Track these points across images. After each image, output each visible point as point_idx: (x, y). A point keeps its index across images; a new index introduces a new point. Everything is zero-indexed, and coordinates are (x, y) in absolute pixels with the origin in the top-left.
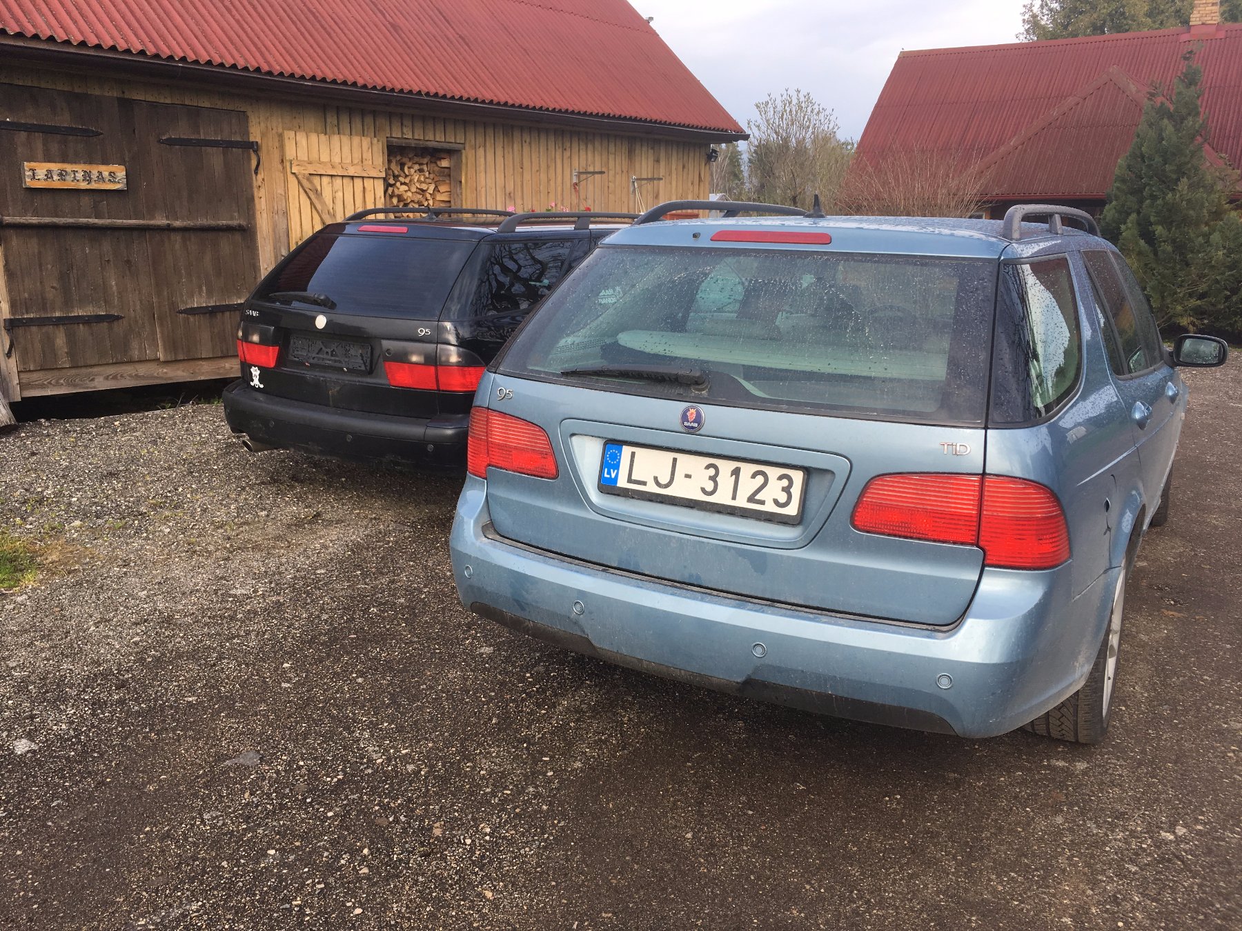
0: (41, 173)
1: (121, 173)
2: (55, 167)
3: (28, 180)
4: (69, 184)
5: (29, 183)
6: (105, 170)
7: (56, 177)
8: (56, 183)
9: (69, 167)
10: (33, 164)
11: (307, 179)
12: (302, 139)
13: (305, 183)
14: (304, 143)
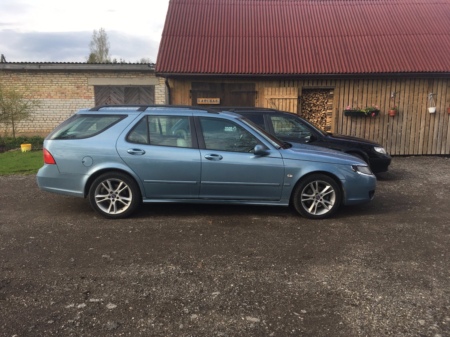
0: (201, 101)
1: (218, 100)
2: (204, 99)
3: (198, 102)
4: (206, 103)
5: (198, 103)
6: (215, 99)
7: (204, 101)
8: (204, 103)
9: (207, 99)
10: (199, 99)
11: (270, 100)
12: (270, 89)
13: (269, 101)
14: (271, 90)
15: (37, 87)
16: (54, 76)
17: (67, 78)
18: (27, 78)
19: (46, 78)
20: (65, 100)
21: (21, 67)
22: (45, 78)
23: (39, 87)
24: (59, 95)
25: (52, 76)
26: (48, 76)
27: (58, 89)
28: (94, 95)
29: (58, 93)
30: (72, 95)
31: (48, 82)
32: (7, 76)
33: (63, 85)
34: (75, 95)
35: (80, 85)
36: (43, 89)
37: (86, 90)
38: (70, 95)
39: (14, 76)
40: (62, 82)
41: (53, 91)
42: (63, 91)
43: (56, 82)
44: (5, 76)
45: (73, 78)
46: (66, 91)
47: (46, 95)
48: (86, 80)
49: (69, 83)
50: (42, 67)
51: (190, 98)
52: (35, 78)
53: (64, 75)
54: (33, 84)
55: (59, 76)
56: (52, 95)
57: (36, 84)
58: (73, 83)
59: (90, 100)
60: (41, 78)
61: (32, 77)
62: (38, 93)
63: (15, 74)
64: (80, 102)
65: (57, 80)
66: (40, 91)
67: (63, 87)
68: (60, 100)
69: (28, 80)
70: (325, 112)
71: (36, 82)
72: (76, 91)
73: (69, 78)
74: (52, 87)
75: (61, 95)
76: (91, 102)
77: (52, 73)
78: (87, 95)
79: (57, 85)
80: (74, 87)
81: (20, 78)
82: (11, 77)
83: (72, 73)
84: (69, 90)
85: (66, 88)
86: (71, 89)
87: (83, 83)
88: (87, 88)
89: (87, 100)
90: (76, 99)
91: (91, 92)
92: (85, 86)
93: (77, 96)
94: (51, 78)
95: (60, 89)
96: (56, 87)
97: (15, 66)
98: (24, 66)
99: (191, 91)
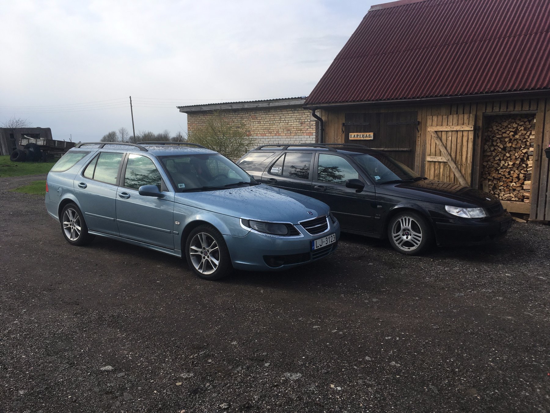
0: (353, 136)
1: (372, 134)
2: (356, 134)
3: (350, 138)
4: (359, 138)
6: (368, 134)
8: (356, 138)
9: (359, 134)
10: (351, 134)
11: (434, 133)
12: (435, 118)
13: (433, 135)
14: (436, 120)
15: (269, 124)
16: (283, 113)
17: (293, 114)
18: (262, 116)
19: (277, 115)
20: (290, 137)
21: (255, 105)
22: (275, 115)
23: (270, 124)
24: (286, 132)
25: (281, 113)
26: (278, 113)
27: (285, 126)
28: (315, 131)
29: (285, 130)
30: (297, 132)
31: (278, 119)
32: (248, 115)
33: (289, 121)
34: (299, 132)
35: (304, 120)
36: (274, 126)
37: (308, 126)
38: (295, 132)
39: (252, 115)
40: (289, 119)
41: (281, 128)
42: (289, 128)
43: (284, 119)
44: (246, 115)
45: (298, 114)
46: (291, 128)
47: (275, 132)
48: (309, 116)
49: (294, 119)
50: (271, 105)
51: (343, 133)
52: (267, 116)
53: (291, 111)
54: (266, 121)
55: (286, 112)
56: (280, 132)
57: (268, 121)
58: (298, 119)
59: (311, 137)
60: (273, 115)
61: (265, 115)
62: (269, 130)
63: (253, 112)
64: (302, 139)
65: (285, 117)
66: (271, 128)
67: (289, 124)
68: (286, 137)
69: (263, 118)
70: (528, 150)
71: (269, 120)
72: (299, 127)
73: (295, 114)
74: (280, 124)
75: (287, 132)
76: (311, 139)
77: (281, 110)
78: (309, 132)
79: (285, 122)
80: (298, 123)
81: (257, 116)
82: (250, 115)
83: (298, 109)
84: (294, 127)
85: (291, 125)
86: (295, 125)
87: (306, 119)
88: (310, 124)
89: (308, 137)
90: (299, 136)
91: (313, 128)
92: (307, 121)
93: (300, 133)
94: (280, 115)
95: (287, 126)
96: (284, 124)
97: (251, 105)
98: (257, 104)
99: (343, 124)
